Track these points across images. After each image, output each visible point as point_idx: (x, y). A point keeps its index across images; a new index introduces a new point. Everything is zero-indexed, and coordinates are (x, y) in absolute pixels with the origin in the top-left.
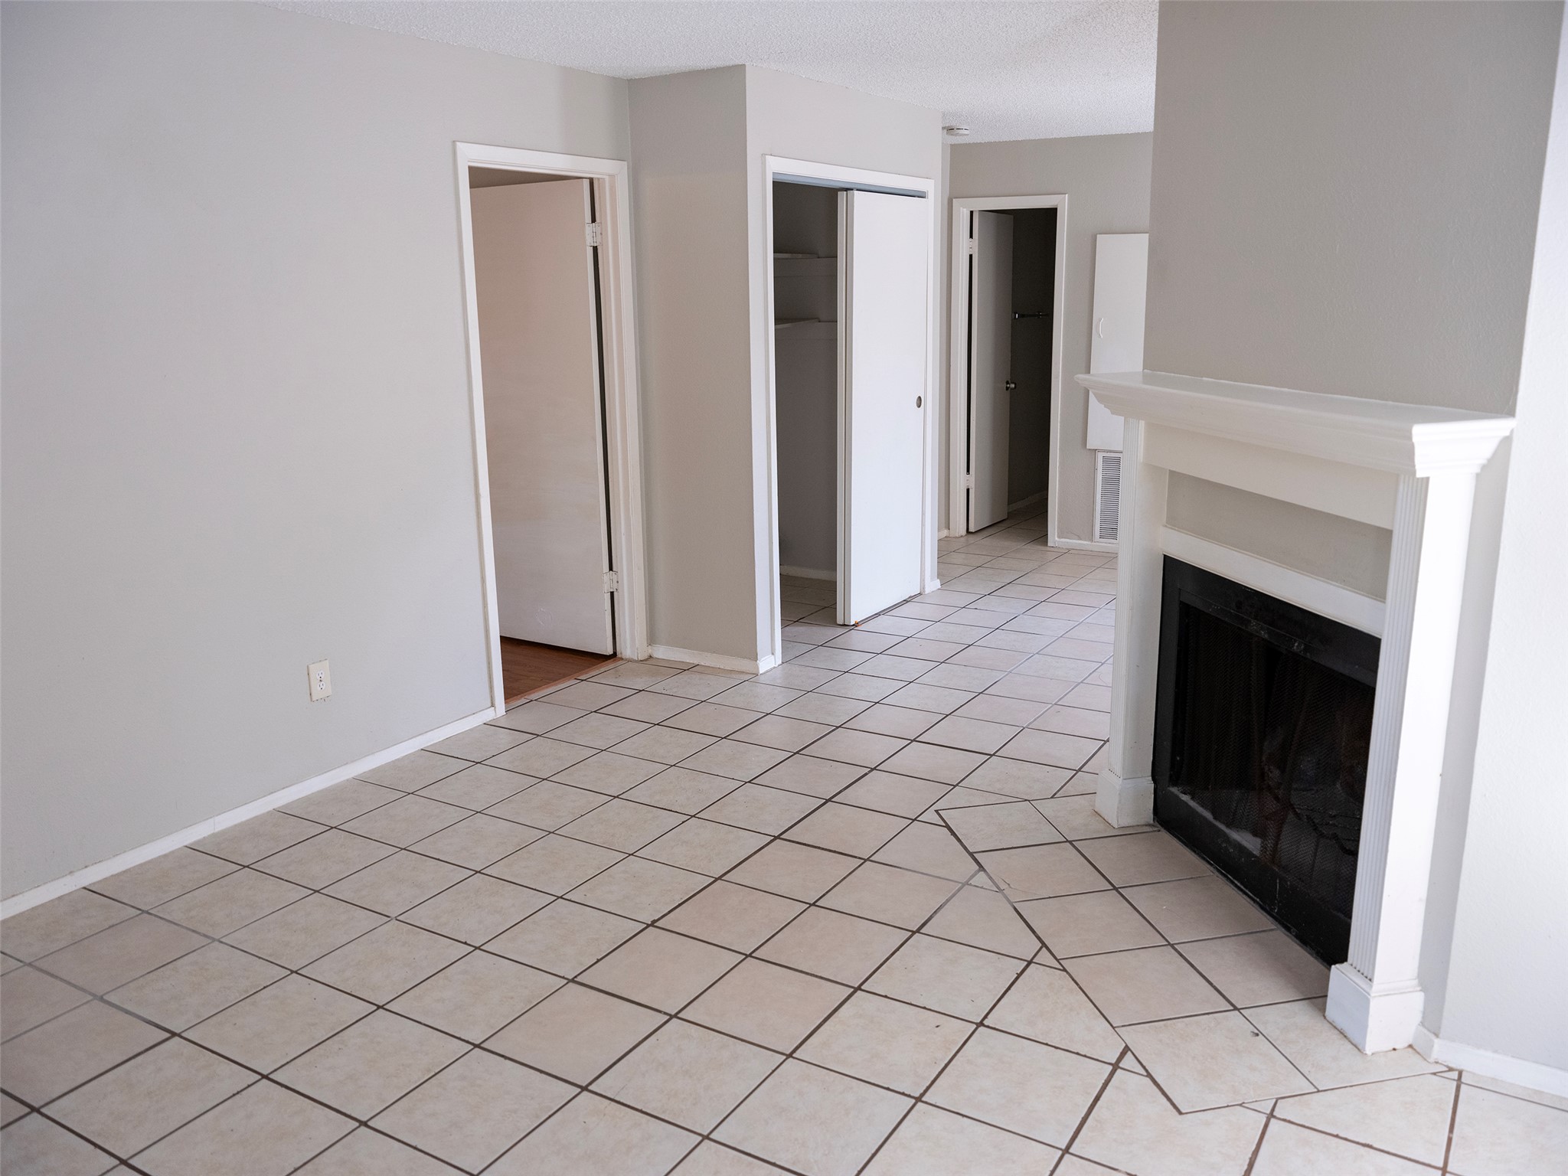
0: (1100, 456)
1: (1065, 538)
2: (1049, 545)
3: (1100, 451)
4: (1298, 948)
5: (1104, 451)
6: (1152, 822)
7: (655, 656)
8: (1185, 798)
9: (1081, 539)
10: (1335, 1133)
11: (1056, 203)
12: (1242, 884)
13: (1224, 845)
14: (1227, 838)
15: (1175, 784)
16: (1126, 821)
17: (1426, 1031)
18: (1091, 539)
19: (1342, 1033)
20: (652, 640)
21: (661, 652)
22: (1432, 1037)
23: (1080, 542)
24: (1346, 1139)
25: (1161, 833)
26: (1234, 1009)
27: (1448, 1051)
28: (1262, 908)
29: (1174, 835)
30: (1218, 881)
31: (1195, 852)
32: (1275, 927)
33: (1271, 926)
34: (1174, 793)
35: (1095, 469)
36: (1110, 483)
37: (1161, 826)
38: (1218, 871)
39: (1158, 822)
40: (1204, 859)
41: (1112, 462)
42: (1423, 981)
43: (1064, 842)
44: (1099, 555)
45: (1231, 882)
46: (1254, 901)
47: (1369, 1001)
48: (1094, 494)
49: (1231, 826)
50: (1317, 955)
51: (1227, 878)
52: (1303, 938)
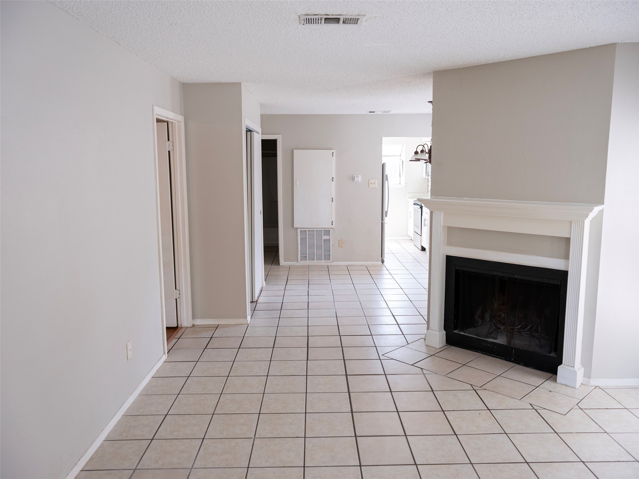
0: (299, 230)
1: (287, 262)
2: (281, 265)
3: (298, 228)
4: (527, 368)
5: (300, 228)
6: (446, 345)
7: (195, 324)
8: (462, 333)
9: (293, 262)
10: (598, 408)
11: (277, 138)
12: (494, 355)
13: (485, 344)
14: (487, 342)
15: (456, 329)
16: (441, 346)
17: (586, 378)
18: (297, 261)
19: (566, 385)
20: (194, 317)
21: (198, 322)
22: (589, 379)
23: (293, 263)
24: (601, 409)
25: (453, 347)
26: (537, 387)
27: (594, 382)
28: (506, 360)
29: (457, 347)
30: (486, 356)
31: (469, 350)
32: (515, 364)
33: (513, 364)
34: (456, 333)
35: (297, 235)
36: (303, 240)
37: (450, 345)
38: (482, 353)
39: (448, 344)
40: (474, 351)
41: (303, 232)
42: (583, 364)
43: (432, 355)
44: (302, 267)
45: (490, 355)
46: (502, 359)
47: (576, 373)
48: (297, 244)
49: (487, 337)
50: (534, 368)
51: (487, 355)
52: (527, 365)
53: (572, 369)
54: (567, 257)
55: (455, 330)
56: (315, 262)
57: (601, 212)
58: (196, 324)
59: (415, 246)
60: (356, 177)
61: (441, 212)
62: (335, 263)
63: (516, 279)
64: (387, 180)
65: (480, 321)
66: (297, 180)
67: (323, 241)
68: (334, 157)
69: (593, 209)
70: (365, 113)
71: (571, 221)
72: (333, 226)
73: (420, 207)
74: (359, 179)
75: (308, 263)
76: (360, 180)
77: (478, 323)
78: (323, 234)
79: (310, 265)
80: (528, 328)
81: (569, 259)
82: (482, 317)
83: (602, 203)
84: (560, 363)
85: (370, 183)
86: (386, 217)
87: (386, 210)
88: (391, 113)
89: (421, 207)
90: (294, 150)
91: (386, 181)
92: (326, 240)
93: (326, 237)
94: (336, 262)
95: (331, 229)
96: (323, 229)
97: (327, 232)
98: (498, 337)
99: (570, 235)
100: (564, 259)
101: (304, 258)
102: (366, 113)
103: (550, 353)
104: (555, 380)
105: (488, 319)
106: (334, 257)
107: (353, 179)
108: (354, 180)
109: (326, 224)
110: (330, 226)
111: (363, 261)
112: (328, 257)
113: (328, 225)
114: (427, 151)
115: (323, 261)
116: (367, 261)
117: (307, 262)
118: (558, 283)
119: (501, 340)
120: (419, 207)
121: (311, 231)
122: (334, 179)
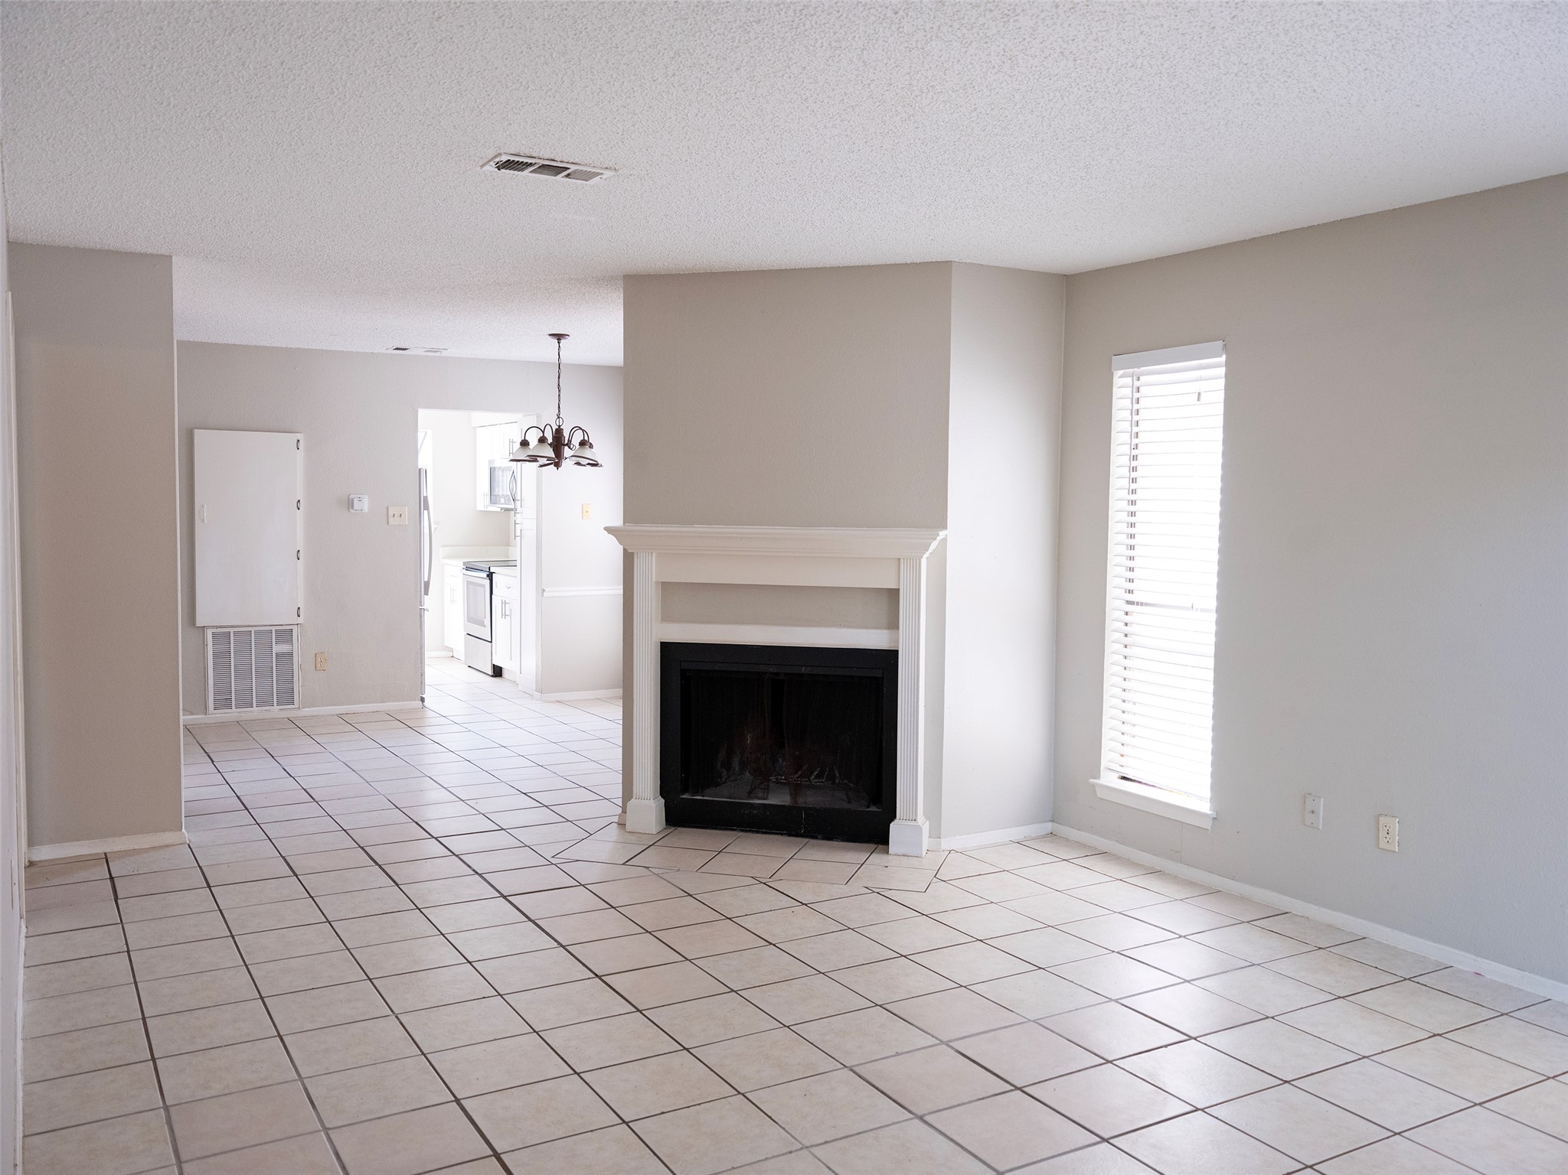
0: (209, 633)
3: (208, 627)
5: (213, 627)
6: (665, 826)
7: (35, 859)
8: (698, 797)
13: (748, 812)
14: (752, 806)
15: (684, 791)
16: (659, 829)
17: (934, 838)
18: (205, 711)
19: (904, 855)
20: (31, 842)
21: (40, 854)
22: (939, 839)
23: (192, 717)
25: (680, 829)
26: (862, 865)
27: (946, 843)
28: (790, 835)
29: (689, 827)
30: (750, 835)
31: (716, 829)
32: (807, 840)
33: (806, 840)
34: (687, 799)
35: (205, 645)
36: (221, 656)
37: (674, 826)
38: (742, 831)
39: (670, 825)
40: (726, 829)
41: (221, 637)
42: (927, 816)
43: (650, 846)
44: (222, 725)
45: (757, 832)
46: (782, 834)
47: (921, 829)
48: (205, 669)
49: (749, 798)
50: (843, 841)
51: (753, 832)
52: (829, 837)
53: (913, 823)
54: (893, 624)
55: (683, 794)
56: (255, 712)
57: (945, 540)
58: (38, 859)
59: (469, 668)
60: (356, 501)
61: (652, 553)
62: (307, 711)
63: (802, 675)
64: (428, 509)
65: (724, 773)
66: (203, 507)
67: (274, 656)
68: (300, 454)
69: (938, 535)
70: (383, 351)
71: (899, 559)
72: (300, 620)
73: (488, 576)
74: (364, 505)
75: (236, 714)
76: (366, 509)
77: (721, 777)
78: (274, 641)
79: (241, 719)
80: (815, 774)
81: (898, 629)
82: (728, 765)
83: (945, 527)
84: (894, 817)
85: (391, 514)
86: (426, 596)
87: (426, 580)
88: (444, 354)
89: (490, 576)
90: (195, 430)
91: (426, 512)
92: (283, 654)
93: (283, 648)
94: (309, 707)
95: (295, 628)
96: (273, 629)
97: (285, 635)
98: (769, 797)
99: (899, 586)
100: (886, 629)
101: (224, 703)
102: (386, 352)
103: (868, 807)
104: (887, 852)
105: (737, 769)
106: (302, 695)
107: (350, 504)
108: (353, 508)
109: (279, 615)
110: (295, 620)
111: (377, 702)
112: (287, 697)
113: (286, 618)
114: (550, 440)
115: (276, 707)
116: (386, 702)
117: (234, 713)
118: (878, 674)
119: (779, 798)
120: (484, 575)
121: (244, 635)
122: (302, 505)
